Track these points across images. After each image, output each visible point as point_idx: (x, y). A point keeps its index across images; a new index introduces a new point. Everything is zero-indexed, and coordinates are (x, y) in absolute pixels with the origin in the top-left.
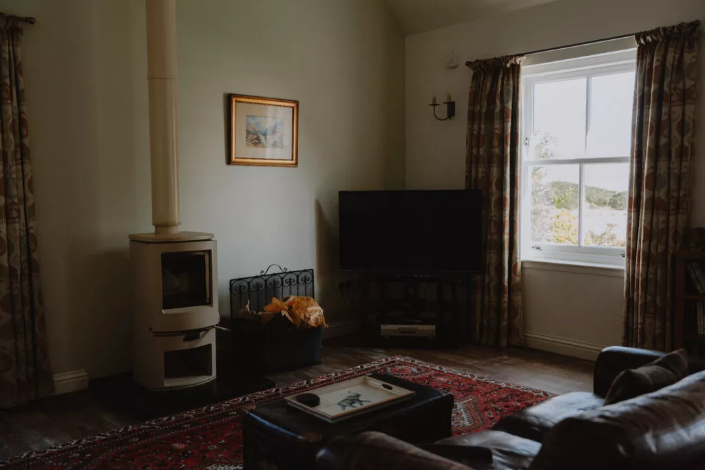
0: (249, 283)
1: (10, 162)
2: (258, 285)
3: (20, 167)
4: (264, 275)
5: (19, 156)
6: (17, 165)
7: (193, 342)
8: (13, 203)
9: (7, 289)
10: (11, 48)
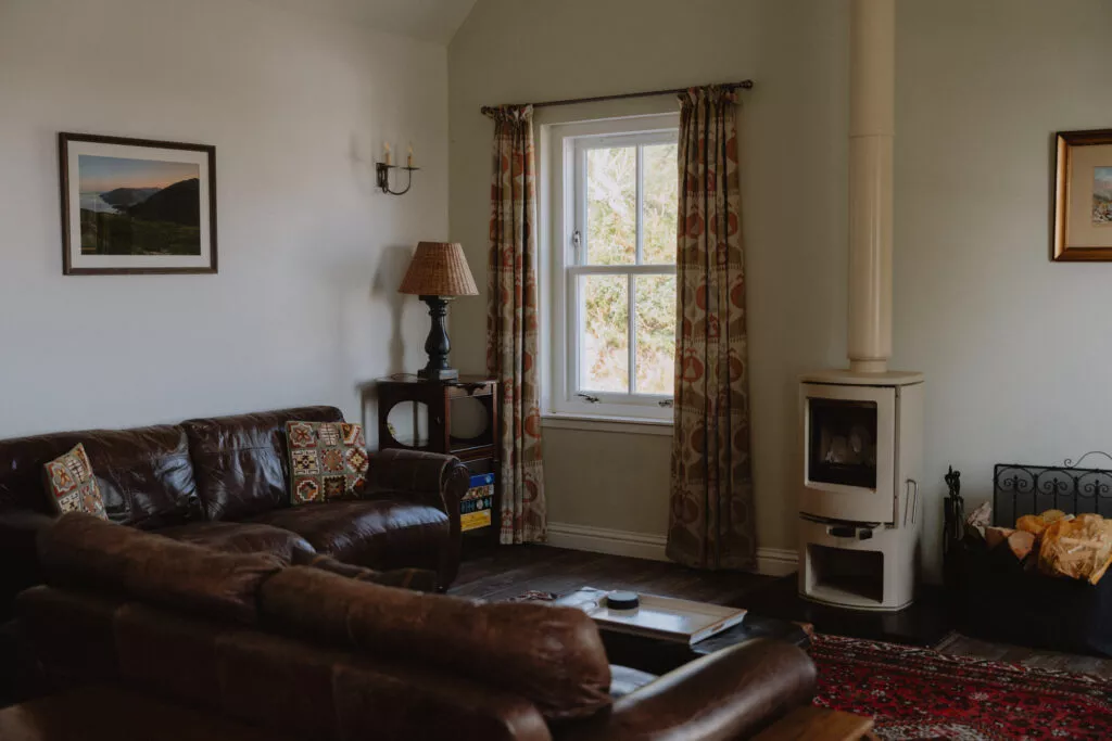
0: (1036, 477)
1: (710, 268)
2: (1056, 484)
3: (724, 273)
4: (1071, 469)
5: (722, 258)
6: (718, 270)
7: (843, 539)
8: (713, 318)
9: (698, 423)
10: (720, 125)
